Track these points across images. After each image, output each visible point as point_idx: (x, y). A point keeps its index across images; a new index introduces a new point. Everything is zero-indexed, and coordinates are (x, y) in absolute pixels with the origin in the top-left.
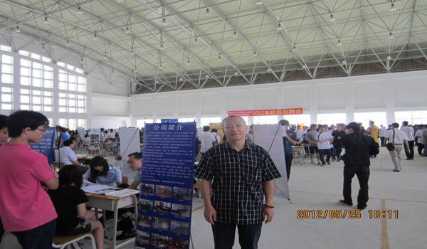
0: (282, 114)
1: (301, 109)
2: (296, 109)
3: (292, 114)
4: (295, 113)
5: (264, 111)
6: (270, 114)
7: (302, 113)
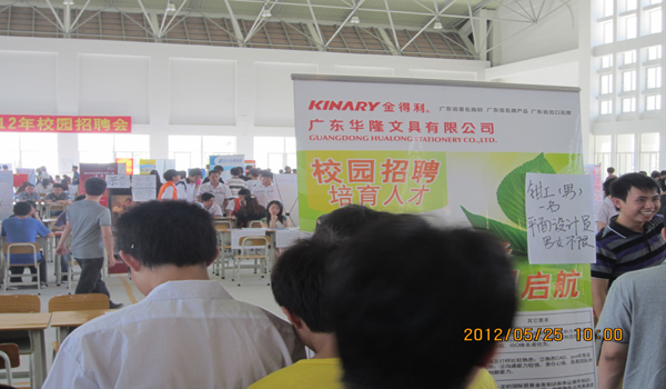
0: (74, 130)
1: (128, 119)
2: (113, 119)
3: (103, 130)
4: (112, 130)
5: (18, 117)
6: (36, 129)
7: (129, 130)
